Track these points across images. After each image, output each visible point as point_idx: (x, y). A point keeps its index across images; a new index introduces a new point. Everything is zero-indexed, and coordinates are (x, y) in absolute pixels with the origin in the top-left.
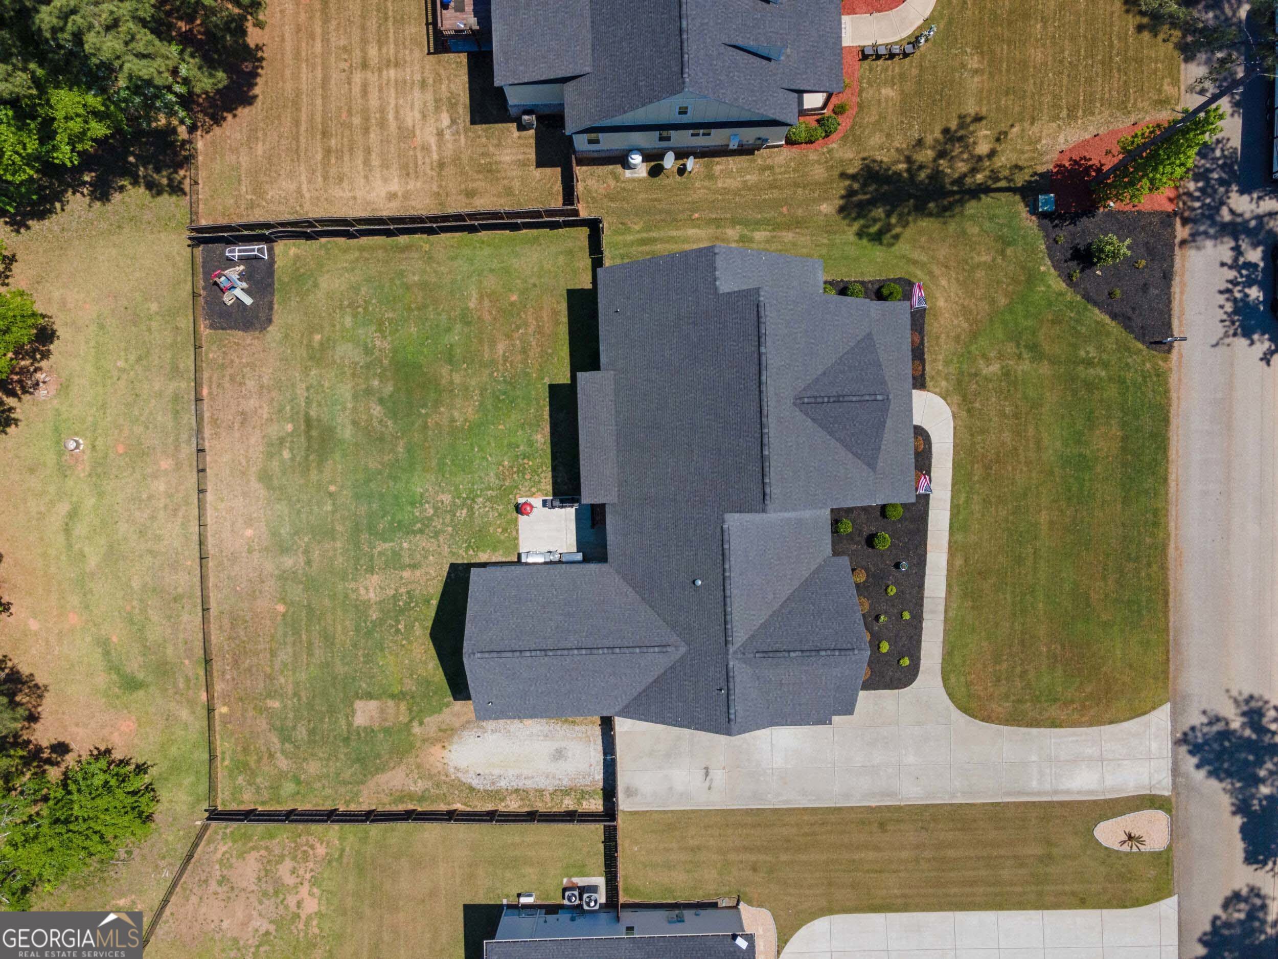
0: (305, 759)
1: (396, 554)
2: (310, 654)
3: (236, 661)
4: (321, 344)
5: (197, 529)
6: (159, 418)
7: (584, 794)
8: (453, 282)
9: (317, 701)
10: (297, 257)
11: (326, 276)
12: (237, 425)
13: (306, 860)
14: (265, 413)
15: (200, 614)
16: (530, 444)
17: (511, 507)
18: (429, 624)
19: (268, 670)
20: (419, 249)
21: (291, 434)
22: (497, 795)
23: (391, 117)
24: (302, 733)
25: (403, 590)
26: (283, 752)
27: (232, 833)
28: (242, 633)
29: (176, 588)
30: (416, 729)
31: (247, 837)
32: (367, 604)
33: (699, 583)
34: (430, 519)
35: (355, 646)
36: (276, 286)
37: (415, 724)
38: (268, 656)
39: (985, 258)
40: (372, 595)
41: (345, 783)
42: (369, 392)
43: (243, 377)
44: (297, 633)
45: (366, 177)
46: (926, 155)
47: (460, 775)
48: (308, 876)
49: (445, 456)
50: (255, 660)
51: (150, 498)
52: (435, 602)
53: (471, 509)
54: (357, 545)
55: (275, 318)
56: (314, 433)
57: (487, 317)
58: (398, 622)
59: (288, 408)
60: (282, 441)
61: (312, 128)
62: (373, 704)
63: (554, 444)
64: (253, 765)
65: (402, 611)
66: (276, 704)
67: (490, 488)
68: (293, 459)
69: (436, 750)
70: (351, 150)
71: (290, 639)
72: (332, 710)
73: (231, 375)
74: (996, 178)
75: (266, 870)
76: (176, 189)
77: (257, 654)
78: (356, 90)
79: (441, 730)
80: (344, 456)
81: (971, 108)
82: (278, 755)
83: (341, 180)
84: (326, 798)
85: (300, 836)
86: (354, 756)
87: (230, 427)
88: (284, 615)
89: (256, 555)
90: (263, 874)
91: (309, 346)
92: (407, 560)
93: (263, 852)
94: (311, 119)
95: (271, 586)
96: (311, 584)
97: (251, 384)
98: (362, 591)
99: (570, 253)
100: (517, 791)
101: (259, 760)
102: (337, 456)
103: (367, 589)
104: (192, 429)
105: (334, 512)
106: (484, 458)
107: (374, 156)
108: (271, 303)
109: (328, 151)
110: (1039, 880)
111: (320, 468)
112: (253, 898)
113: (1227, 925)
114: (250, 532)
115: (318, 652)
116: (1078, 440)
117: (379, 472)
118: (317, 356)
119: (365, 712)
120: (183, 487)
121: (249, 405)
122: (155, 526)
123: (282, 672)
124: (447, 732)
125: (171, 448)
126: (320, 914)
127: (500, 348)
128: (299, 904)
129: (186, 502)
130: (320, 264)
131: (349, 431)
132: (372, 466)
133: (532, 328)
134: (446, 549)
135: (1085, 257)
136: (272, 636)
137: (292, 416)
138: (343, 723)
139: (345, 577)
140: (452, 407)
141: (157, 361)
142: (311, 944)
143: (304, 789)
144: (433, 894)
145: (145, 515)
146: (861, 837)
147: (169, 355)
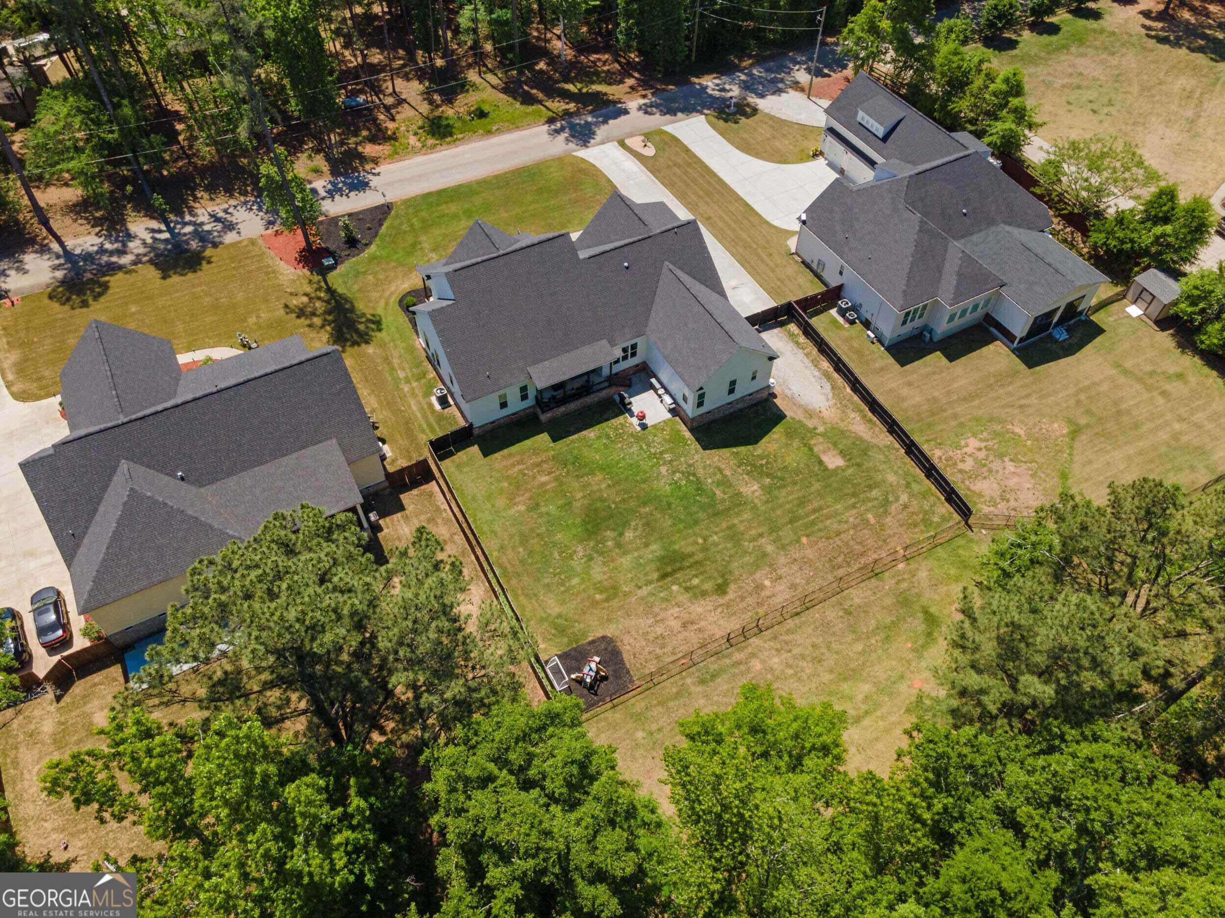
0: (891, 485)
1: (718, 484)
2: (820, 509)
3: (861, 555)
4: (601, 592)
5: (789, 621)
6: (725, 687)
7: (791, 335)
8: (513, 525)
9: (846, 491)
10: (544, 640)
11: (549, 611)
12: (696, 627)
13: (951, 458)
14: (674, 611)
15: (847, 592)
16: (599, 438)
17: (646, 432)
18: (750, 447)
19: (852, 532)
20: (499, 557)
21: (679, 584)
22: (826, 374)
24: (875, 493)
25: (739, 470)
26: (897, 499)
28: (840, 559)
29: (841, 617)
30: (821, 429)
32: (763, 488)
33: (626, 264)
34: (683, 473)
35: (795, 483)
36: (574, 646)
37: (818, 431)
38: (842, 536)
39: (370, 277)
40: (755, 487)
41: (886, 456)
42: (618, 545)
43: (657, 638)
44: (813, 523)
46: (317, 321)
47: (830, 397)
48: (958, 452)
49: (636, 481)
50: (851, 543)
51: (789, 666)
52: (734, 450)
53: (661, 453)
54: (728, 510)
55: (599, 634)
56: (669, 570)
57: (527, 495)
58: (762, 465)
59: (662, 595)
60: (687, 589)
62: (825, 458)
64: (921, 516)
65: (753, 465)
66: (870, 516)
67: (641, 448)
68: (696, 576)
69: (826, 414)
71: (820, 525)
72: (847, 480)
73: (661, 648)
74: (319, 289)
75: (977, 477)
77: (847, 544)
79: (811, 417)
80: (674, 543)
81: (282, 312)
82: (901, 502)
84: (905, 464)
86: (865, 458)
87: (700, 630)
88: (808, 536)
89: (779, 572)
90: (980, 478)
91: (607, 600)
92: (719, 476)
93: (967, 483)
95: (795, 553)
96: (774, 528)
97: (659, 630)
98: (757, 494)
99: (459, 467)
100: (816, 366)
101: (913, 513)
102: (676, 547)
103: (753, 492)
104: (718, 659)
105: (716, 533)
106: (624, 458)
108: (590, 643)
110: (689, 165)
111: (691, 555)
112: (999, 477)
113: (661, 111)
114: (767, 583)
115: (816, 504)
116: (456, 217)
117: (671, 516)
118: (612, 591)
119: (833, 461)
120: (766, 645)
121: (675, 624)
122: (807, 653)
123: (847, 522)
124: (809, 413)
125: (742, 667)
126: (974, 435)
127: (544, 479)
128: (980, 449)
129: (775, 638)
130: (542, 620)
131: (654, 547)
132: (669, 523)
133: (521, 467)
134: (696, 457)
135: (352, 243)
136: (827, 538)
137: (666, 590)
138: (850, 471)
139: (754, 508)
140: (600, 490)
141: (682, 711)
142: (996, 434)
143: (910, 479)
144: (910, 384)
145: (805, 664)
146: (720, 224)
147: (671, 704)
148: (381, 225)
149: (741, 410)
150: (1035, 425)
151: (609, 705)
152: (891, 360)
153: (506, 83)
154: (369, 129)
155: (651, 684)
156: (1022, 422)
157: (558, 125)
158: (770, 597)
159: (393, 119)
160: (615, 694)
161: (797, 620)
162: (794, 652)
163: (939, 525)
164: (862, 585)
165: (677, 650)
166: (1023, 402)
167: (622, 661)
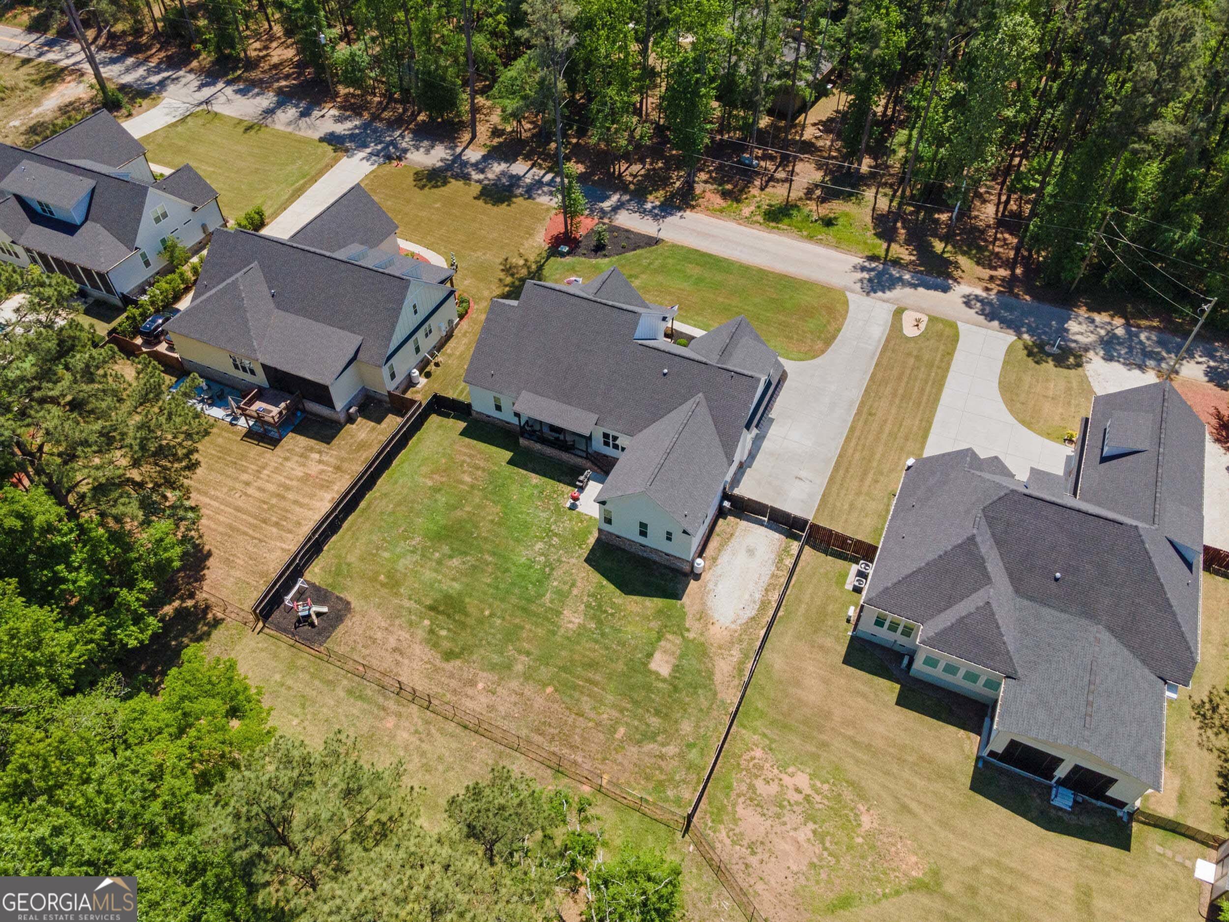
0: (677, 730)
1: (559, 592)
2: (595, 683)
3: (571, 746)
4: (388, 577)
5: (453, 724)
6: (355, 711)
7: (786, 550)
8: (410, 488)
9: (635, 696)
10: (322, 569)
11: (349, 556)
12: (399, 658)
13: (762, 768)
14: (404, 635)
15: (518, 755)
16: (536, 486)
17: (569, 512)
18: (618, 592)
19: (591, 724)
20: (375, 498)
21: (432, 623)
22: (764, 605)
23: (288, 482)
24: (655, 722)
25: (585, 599)
26: (663, 745)
27: (713, 821)
28: (552, 730)
29: (487, 764)
30: (691, 635)
31: (721, 809)
32: (582, 627)
33: (666, 371)
34: (547, 561)
35: (607, 648)
36: (329, 589)
37: (686, 634)
38: (580, 719)
40: (577, 621)
41: (710, 708)
43: (371, 638)
44: (575, 687)
45: (310, 509)
46: (509, 280)
47: (739, 622)
48: (776, 771)
49: (512, 535)
50: (578, 730)
51: (406, 748)
52: (605, 582)
53: (556, 535)
54: (536, 615)
55: (349, 599)
56: (441, 608)
57: (444, 479)
58: (606, 612)
59: (413, 617)
60: (431, 631)
61: (255, 527)
62: (657, 656)
63: (544, 475)
64: (663, 777)
65: (600, 606)
66: (622, 730)
67: (548, 519)
68: (449, 630)
69: (713, 630)
70: (287, 511)
71: (576, 695)
72: (648, 688)
73: (363, 646)
74: (536, 262)
75: (757, 805)
76: (217, 622)
77: (574, 727)
78: (257, 494)
79: (701, 618)
80: (471, 596)
81: (499, 260)
82: (664, 750)
83: (299, 524)
84: (715, 729)
85: (739, 764)
86: (691, 690)
87: (398, 663)
88: (556, 690)
89: (499, 689)
90: (759, 809)
91: (383, 585)
92: (566, 587)
93: (741, 801)
94: (251, 525)
95: (529, 690)
96: (544, 660)
97: (379, 635)
98: (570, 626)
99: (440, 427)
100: (767, 590)
101: (660, 768)
102: (467, 600)
103: (570, 622)
104: (379, 691)
105: (503, 619)
106: (528, 514)
107: (301, 500)
108: (337, 597)
109: (277, 524)
110: (930, 365)
111: (467, 615)
112: (778, 829)
113: (983, 310)
114: (480, 686)
115: (598, 677)
116: (687, 277)
117: (497, 578)
118: (394, 583)
119: (661, 665)
120: (416, 720)
121: (392, 642)
122: (429, 755)
123: (599, 714)
124: (702, 616)
125: (382, 713)
126: (812, 776)
127: (467, 479)
128: (798, 790)
129: (428, 723)
130: (339, 557)
131: (457, 586)
132: (489, 581)
133: (468, 460)
134: (574, 561)
135: (599, 248)
136: (567, 708)
137: (421, 618)
138: (660, 685)
139: (554, 633)
140: (484, 518)
141: (314, 693)
142: (838, 797)
143: (701, 743)
144: (826, 682)
145: (417, 760)
146: (875, 426)
147: (317, 682)
148: (634, 249)
149: (655, 562)
150: (891, 835)
151: (292, 642)
152: (842, 649)
153: (889, 212)
154: (735, 186)
155: (326, 658)
156: (882, 818)
157: (873, 265)
158: (467, 696)
159: (762, 189)
160: (304, 639)
161: (459, 730)
162: (423, 745)
163: (666, 800)
164: (535, 763)
165: (368, 658)
166: (914, 806)
167: (334, 627)
